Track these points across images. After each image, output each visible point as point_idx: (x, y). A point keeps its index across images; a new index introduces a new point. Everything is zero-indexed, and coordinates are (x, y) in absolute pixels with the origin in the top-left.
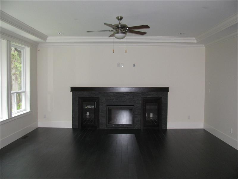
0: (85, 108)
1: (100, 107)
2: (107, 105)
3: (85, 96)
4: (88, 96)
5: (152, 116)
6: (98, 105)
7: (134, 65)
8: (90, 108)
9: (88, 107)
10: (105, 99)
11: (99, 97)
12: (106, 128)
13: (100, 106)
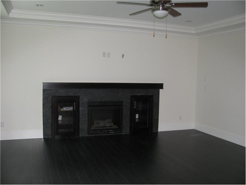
0: (61, 111)
1: (80, 109)
2: (90, 106)
3: (61, 95)
4: (64, 95)
5: (138, 118)
6: (78, 107)
7: (123, 56)
8: (67, 110)
9: (64, 109)
10: (87, 99)
11: (79, 96)
12: (87, 136)
13: (80, 107)
